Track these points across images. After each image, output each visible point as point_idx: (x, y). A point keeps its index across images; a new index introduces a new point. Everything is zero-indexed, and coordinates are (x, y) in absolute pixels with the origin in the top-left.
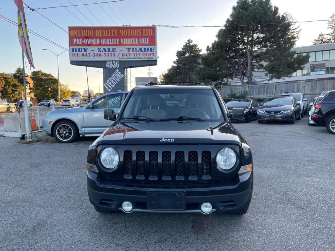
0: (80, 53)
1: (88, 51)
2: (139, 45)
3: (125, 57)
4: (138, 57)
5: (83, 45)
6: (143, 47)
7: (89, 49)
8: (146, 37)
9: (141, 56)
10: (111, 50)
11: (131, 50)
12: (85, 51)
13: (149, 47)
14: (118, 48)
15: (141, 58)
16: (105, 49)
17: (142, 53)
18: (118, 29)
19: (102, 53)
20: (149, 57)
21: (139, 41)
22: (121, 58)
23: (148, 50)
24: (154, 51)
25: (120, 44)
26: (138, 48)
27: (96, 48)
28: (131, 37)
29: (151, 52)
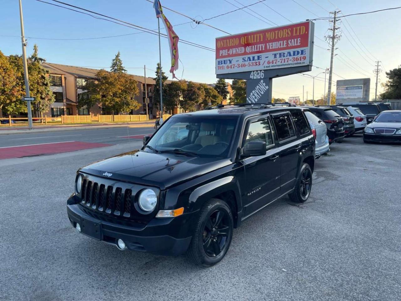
0: (225, 66)
1: (234, 62)
2: (288, 48)
3: (271, 65)
4: (286, 63)
5: (229, 56)
6: (291, 51)
7: (234, 60)
8: (297, 37)
9: (290, 62)
10: (256, 58)
11: (278, 56)
12: (230, 62)
13: (299, 50)
14: (263, 55)
15: (289, 64)
16: (249, 58)
17: (291, 58)
18: (264, 32)
19: (247, 63)
20: (299, 61)
21: (287, 44)
22: (267, 67)
23: (298, 53)
24: (305, 54)
25: (266, 50)
26: (286, 52)
27: (240, 58)
28: (278, 40)
29: (302, 56)
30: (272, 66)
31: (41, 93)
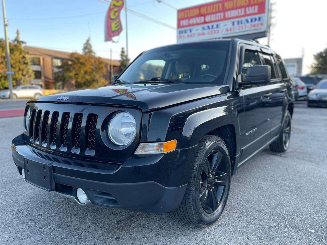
0: (185, 35)
1: (194, 31)
2: (246, 15)
3: (229, 32)
4: (244, 30)
5: (189, 25)
6: (249, 18)
7: (194, 29)
8: (254, 5)
9: (247, 29)
10: (215, 26)
11: (236, 23)
12: (191, 31)
13: (257, 16)
14: (222, 24)
15: (246, 31)
16: (209, 27)
17: (248, 25)
19: (206, 32)
20: (256, 28)
21: (245, 11)
22: (226, 34)
23: (256, 19)
24: (262, 20)
25: (225, 19)
26: (244, 19)
27: (200, 27)
28: (237, 8)
29: (259, 22)
30: (231, 34)
31: (23, 71)
